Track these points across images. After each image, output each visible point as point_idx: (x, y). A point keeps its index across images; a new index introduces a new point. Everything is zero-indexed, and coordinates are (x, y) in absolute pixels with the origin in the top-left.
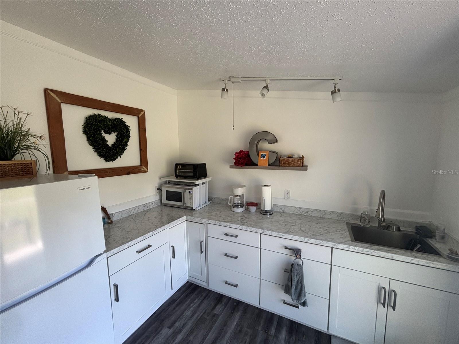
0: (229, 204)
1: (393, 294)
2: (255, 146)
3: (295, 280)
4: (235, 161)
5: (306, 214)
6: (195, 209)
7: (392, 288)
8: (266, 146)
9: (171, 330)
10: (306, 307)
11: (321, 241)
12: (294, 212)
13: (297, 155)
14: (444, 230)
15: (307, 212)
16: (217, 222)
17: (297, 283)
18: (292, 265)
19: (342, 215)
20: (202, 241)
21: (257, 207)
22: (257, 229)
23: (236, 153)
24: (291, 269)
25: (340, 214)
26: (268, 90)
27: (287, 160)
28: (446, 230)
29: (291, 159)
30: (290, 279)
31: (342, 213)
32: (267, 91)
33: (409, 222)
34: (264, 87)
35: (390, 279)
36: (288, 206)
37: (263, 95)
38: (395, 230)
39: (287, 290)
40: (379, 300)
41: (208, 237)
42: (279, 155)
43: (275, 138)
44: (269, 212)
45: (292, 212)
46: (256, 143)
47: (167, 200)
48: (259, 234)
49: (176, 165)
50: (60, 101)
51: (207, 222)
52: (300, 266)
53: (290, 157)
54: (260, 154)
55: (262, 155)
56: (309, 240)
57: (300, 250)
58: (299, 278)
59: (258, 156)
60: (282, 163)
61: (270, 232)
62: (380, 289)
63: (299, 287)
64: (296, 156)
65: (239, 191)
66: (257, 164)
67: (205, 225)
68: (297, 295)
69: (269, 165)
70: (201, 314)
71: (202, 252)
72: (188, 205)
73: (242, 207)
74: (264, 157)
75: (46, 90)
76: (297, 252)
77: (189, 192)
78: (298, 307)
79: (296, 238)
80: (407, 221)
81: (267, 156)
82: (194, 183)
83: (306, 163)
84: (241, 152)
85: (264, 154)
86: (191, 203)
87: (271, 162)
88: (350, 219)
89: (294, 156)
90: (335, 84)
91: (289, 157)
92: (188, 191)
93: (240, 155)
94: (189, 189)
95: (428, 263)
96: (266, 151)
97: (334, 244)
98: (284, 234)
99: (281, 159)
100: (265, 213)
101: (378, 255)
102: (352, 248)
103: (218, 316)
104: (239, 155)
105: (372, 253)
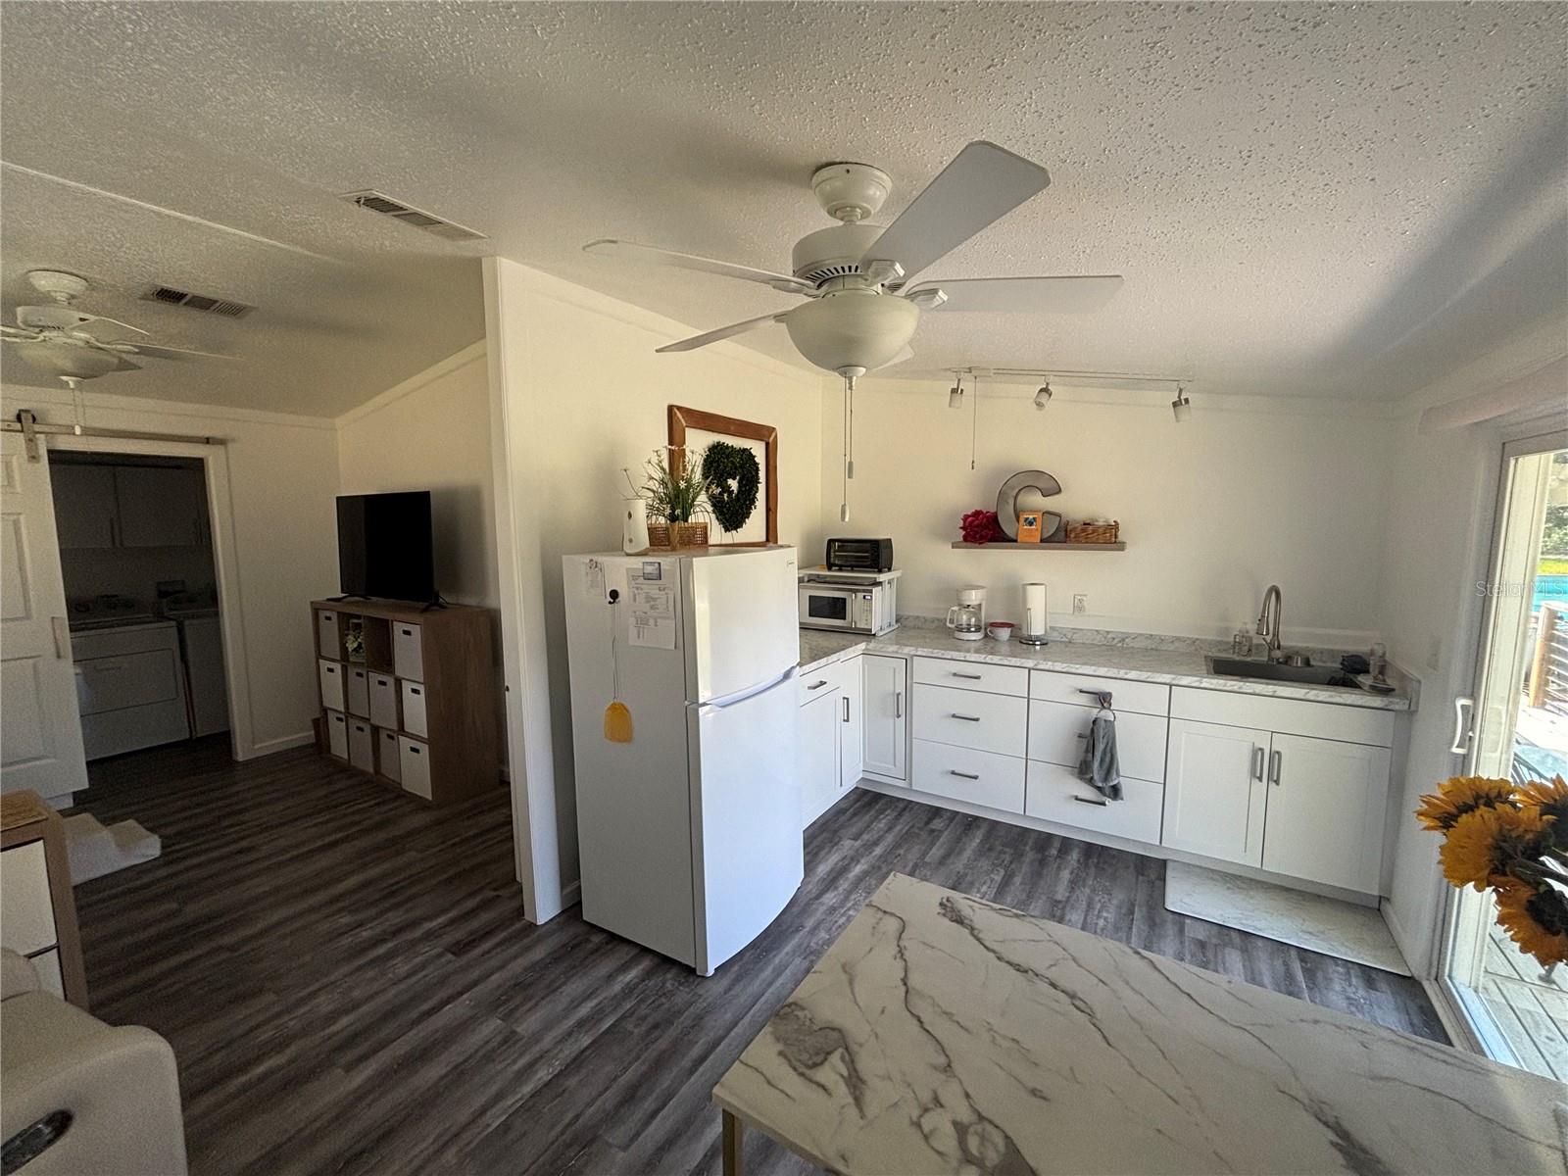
0: (948, 625)
1: (1277, 756)
2: (1011, 502)
3: (1100, 747)
4: (964, 533)
5: (1120, 645)
6: (874, 635)
7: (1275, 748)
8: (1036, 500)
9: (858, 843)
10: (1120, 801)
11: (1149, 674)
12: (1093, 640)
13: (1102, 520)
14: (1384, 654)
15: (1123, 640)
16: (936, 651)
17: (1104, 752)
18: (1094, 722)
19: (1198, 642)
20: (898, 694)
21: (1012, 631)
22: (1023, 660)
23: (966, 517)
24: (1092, 731)
25: (1194, 642)
26: (1050, 395)
27: (1083, 530)
28: (1387, 655)
29: (1091, 528)
30: (1091, 748)
31: (1197, 639)
32: (1047, 396)
33: (1332, 650)
34: (1041, 390)
35: (1272, 732)
36: (1081, 630)
37: (1040, 405)
38: (1299, 664)
39: (1083, 771)
40: (1253, 774)
41: (914, 685)
42: (1064, 520)
43: (1056, 485)
44: (1038, 638)
45: (1089, 642)
46: (1014, 493)
47: (810, 615)
48: (1027, 670)
49: (831, 542)
50: (685, 425)
51: (912, 653)
52: (1110, 724)
53: (1089, 524)
54: (1023, 517)
55: (1027, 519)
56: (1126, 674)
57: (1110, 694)
58: (1108, 743)
59: (1018, 521)
60: (1072, 535)
61: (1050, 663)
62: (1257, 752)
63: (1108, 759)
64: (1101, 523)
65: (974, 597)
66: (1015, 538)
67: (908, 662)
68: (1103, 773)
69: (1042, 541)
70: (907, 828)
71: (899, 716)
72: (862, 625)
73: (978, 630)
74: (1031, 524)
75: (671, 408)
76: (1103, 699)
77: (864, 597)
78: (1104, 804)
79: (1102, 671)
80: (1327, 650)
81: (1039, 521)
82: (875, 578)
83: (1121, 537)
84: (977, 513)
85: (1031, 517)
86: (869, 621)
87: (1046, 535)
88: (1213, 650)
89: (1097, 521)
90: (1181, 390)
91: (1085, 524)
92: (860, 595)
93: (977, 519)
94: (864, 591)
95: (1331, 696)
96: (1033, 511)
97: (1173, 676)
98: (1077, 666)
99: (1069, 528)
100: (1029, 641)
101: (1251, 691)
102: (1207, 682)
103: (941, 832)
104: (973, 521)
105: (1240, 688)
